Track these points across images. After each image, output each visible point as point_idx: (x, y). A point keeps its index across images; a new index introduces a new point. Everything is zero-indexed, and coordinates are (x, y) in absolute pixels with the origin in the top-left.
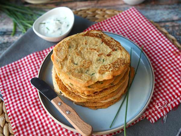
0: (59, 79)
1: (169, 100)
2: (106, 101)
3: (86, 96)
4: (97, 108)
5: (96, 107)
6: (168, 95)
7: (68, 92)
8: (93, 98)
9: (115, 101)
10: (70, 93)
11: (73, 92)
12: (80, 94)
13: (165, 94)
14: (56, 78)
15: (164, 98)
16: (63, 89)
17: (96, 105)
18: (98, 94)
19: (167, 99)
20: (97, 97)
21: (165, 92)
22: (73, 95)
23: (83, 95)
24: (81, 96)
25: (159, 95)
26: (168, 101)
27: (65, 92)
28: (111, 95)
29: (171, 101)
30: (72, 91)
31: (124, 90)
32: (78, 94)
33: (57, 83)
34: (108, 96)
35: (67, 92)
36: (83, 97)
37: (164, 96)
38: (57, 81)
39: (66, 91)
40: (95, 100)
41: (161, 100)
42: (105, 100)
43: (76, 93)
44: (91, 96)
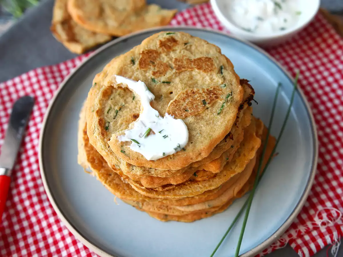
2: (190, 209)
4: (169, 218)
5: (166, 215)
9: (213, 210)
11: (117, 174)
17: (166, 213)
18: (174, 189)
25: (325, 192)
28: (204, 197)
43: (122, 178)
44: (157, 191)
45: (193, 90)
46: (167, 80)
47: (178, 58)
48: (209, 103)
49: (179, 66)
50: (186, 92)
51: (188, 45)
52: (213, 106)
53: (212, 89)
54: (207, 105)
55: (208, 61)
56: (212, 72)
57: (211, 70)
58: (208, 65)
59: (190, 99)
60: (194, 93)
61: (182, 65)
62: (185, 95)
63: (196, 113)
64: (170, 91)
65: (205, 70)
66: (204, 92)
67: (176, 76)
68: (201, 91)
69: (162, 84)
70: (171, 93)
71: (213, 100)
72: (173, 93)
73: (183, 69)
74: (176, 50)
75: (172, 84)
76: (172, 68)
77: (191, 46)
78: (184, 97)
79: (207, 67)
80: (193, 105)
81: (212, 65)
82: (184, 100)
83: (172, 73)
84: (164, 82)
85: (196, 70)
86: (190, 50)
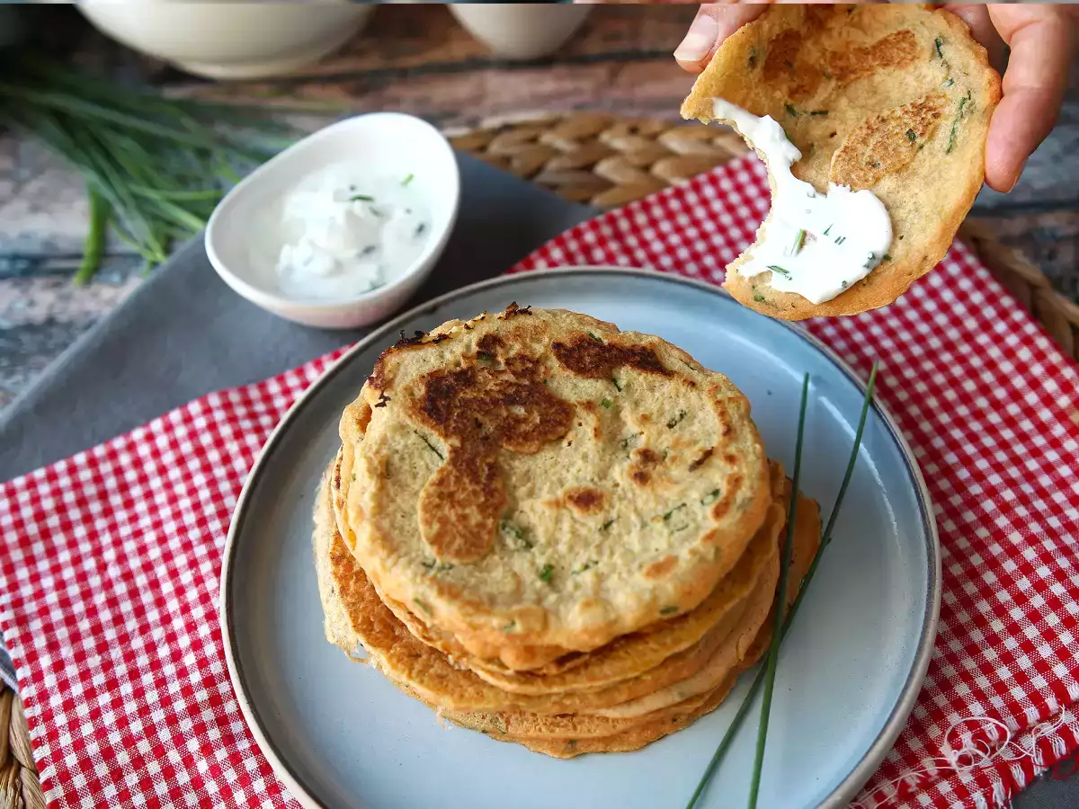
0: (356, 569)
1: (1032, 713)
2: (636, 710)
3: (509, 679)
4: (581, 747)
5: (572, 742)
7: (405, 647)
8: (555, 689)
10: (418, 656)
11: (433, 650)
12: (477, 661)
13: (1004, 673)
14: (337, 560)
15: (997, 702)
16: (377, 627)
17: (571, 734)
18: (586, 665)
19: (1015, 708)
20: (581, 684)
22: (437, 668)
23: (494, 668)
24: (483, 675)
26: (1022, 720)
27: (389, 648)
29: (1040, 721)
30: (430, 644)
31: (744, 641)
32: (464, 664)
33: (344, 590)
34: (649, 678)
35: (397, 648)
36: (491, 680)
37: (1001, 688)
38: (343, 579)
39: (396, 639)
40: (567, 702)
41: (977, 709)
42: (628, 702)
43: (451, 659)
44: (544, 676)
45: (882, 115)
46: (821, 108)
47: (837, 50)
48: (922, 134)
49: (842, 69)
50: (867, 123)
51: (855, 12)
52: (931, 137)
53: (922, 101)
54: (919, 141)
55: (903, 40)
56: (916, 61)
57: (912, 60)
58: (904, 50)
59: (877, 137)
60: (883, 120)
61: (847, 68)
62: (865, 131)
63: (898, 166)
64: (831, 131)
65: (899, 63)
66: (906, 112)
67: (838, 96)
68: (899, 113)
69: (811, 118)
70: (833, 135)
71: (930, 124)
72: (838, 133)
73: (853, 76)
74: (830, 30)
75: (831, 114)
76: (829, 77)
77: (860, 14)
78: (863, 136)
79: (902, 55)
80: (886, 149)
81: (913, 45)
82: (864, 142)
83: (830, 90)
84: (814, 113)
85: (881, 70)
86: (859, 26)
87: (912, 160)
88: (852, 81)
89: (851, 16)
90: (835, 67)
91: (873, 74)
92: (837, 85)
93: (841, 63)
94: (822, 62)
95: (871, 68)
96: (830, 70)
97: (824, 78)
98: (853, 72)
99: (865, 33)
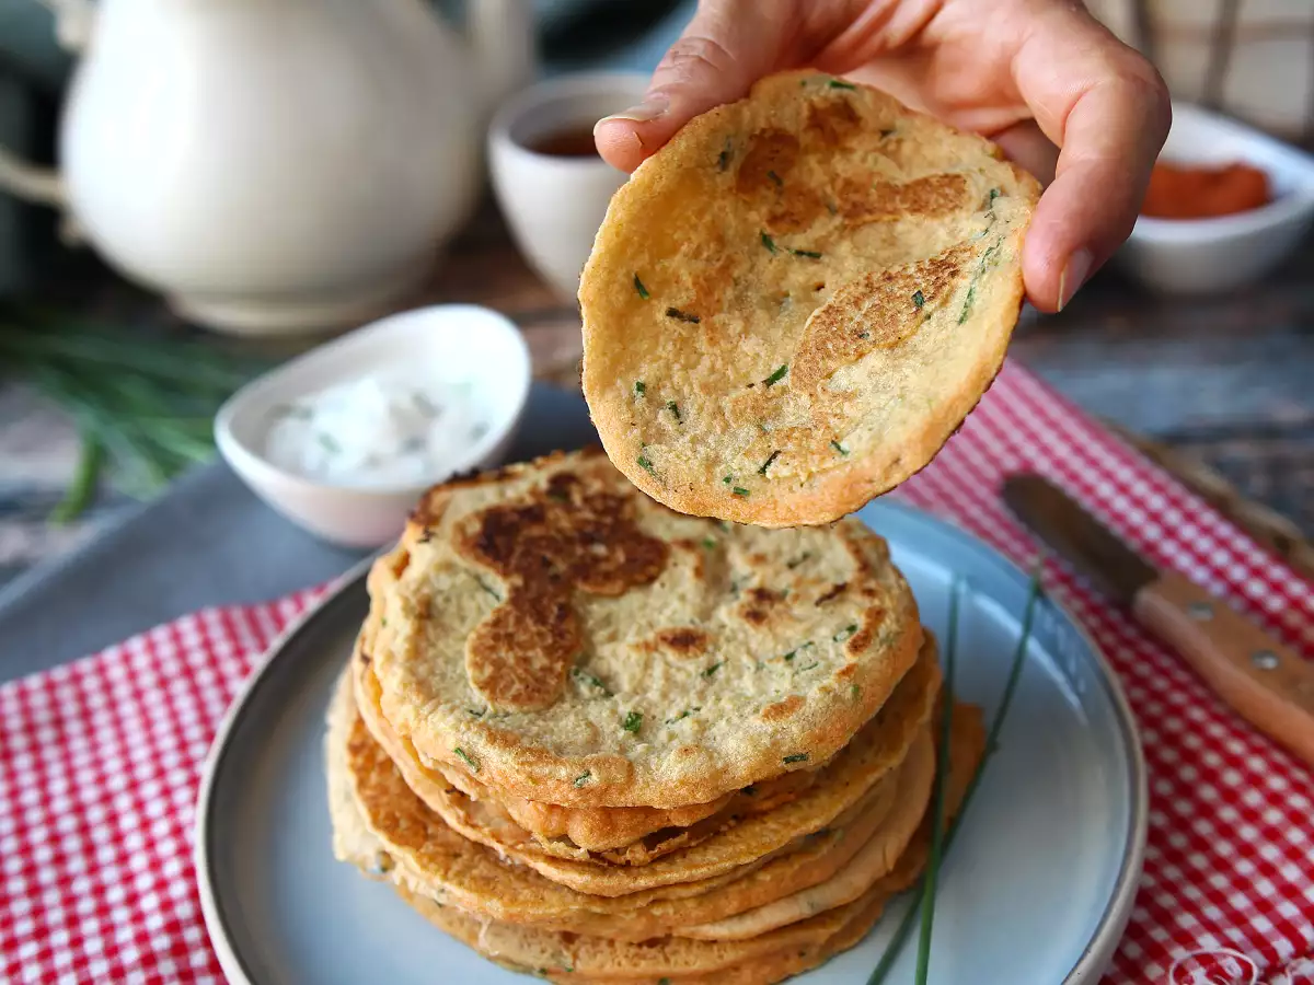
1: (1284, 947)
5: (664, 981)
6: (1264, 906)
7: (441, 845)
10: (457, 856)
13: (1240, 901)
14: (355, 749)
15: (1235, 934)
16: (404, 824)
19: (1259, 942)
21: (1242, 884)
22: (482, 869)
25: (1191, 907)
26: (1271, 954)
27: (418, 847)
29: (1296, 956)
30: (475, 836)
31: (893, 845)
35: (429, 847)
36: (555, 875)
37: (1238, 919)
39: (427, 837)
41: (1208, 943)
42: (741, 914)
43: (501, 851)
45: (890, 271)
46: (812, 248)
47: (854, 179)
48: (931, 298)
49: (855, 205)
50: (867, 278)
51: (892, 137)
52: (945, 302)
53: (943, 257)
54: (928, 307)
55: (949, 185)
56: (957, 211)
57: (952, 209)
58: (945, 196)
59: (876, 298)
60: (890, 278)
61: (863, 204)
62: (862, 289)
63: (892, 339)
64: (816, 280)
65: (934, 210)
66: (921, 270)
67: (841, 237)
68: (912, 270)
69: (794, 258)
70: (820, 287)
72: (827, 285)
73: (868, 217)
74: (851, 151)
75: (825, 259)
76: (833, 211)
77: (899, 142)
78: (857, 294)
79: (942, 201)
80: (882, 315)
81: (960, 191)
82: (857, 303)
83: (831, 227)
84: (800, 253)
85: (908, 217)
86: (894, 156)
87: (914, 333)
88: (865, 223)
89: (885, 140)
90: (846, 200)
91: (895, 220)
92: (842, 224)
93: (855, 197)
94: (829, 189)
95: (894, 212)
96: (837, 202)
97: (826, 211)
98: (870, 212)
99: (900, 166)
